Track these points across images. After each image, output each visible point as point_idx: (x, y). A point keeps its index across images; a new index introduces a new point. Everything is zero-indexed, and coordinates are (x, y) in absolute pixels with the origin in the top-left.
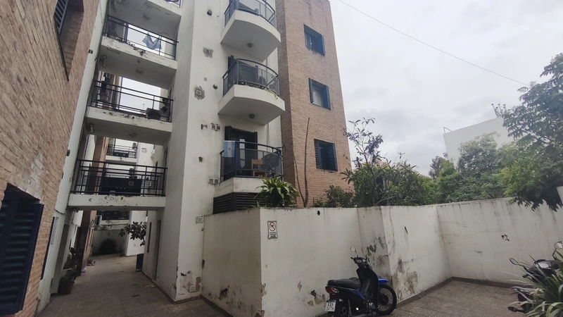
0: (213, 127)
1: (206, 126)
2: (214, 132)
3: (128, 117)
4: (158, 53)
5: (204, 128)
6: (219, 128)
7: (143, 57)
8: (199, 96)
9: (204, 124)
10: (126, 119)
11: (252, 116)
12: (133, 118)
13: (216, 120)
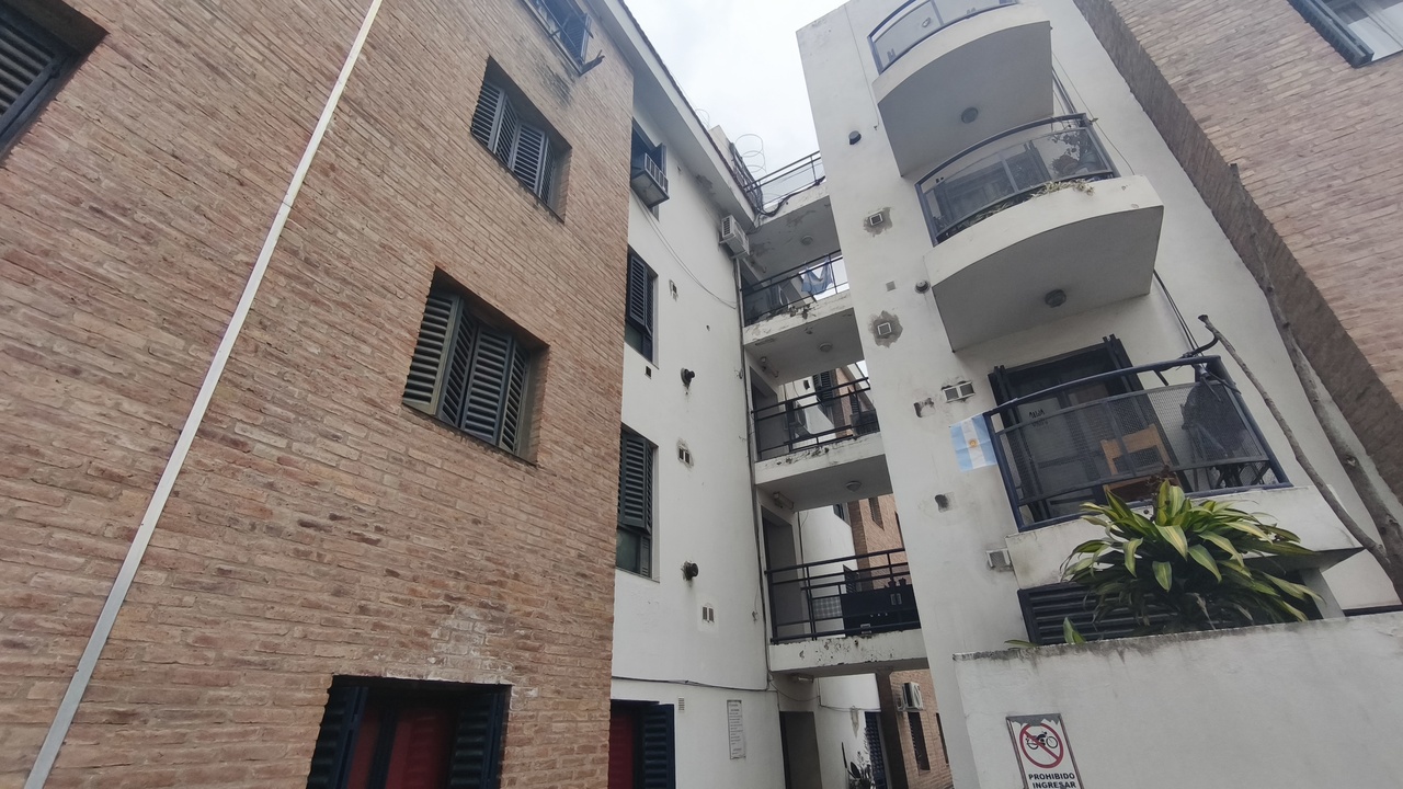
0: (951, 393)
1: (930, 402)
2: (956, 407)
3: (816, 454)
4: (832, 292)
5: (925, 410)
6: (969, 389)
7: (809, 320)
8: (887, 337)
9: (921, 400)
10: (816, 459)
11: (1055, 298)
12: (827, 450)
13: (952, 371)
